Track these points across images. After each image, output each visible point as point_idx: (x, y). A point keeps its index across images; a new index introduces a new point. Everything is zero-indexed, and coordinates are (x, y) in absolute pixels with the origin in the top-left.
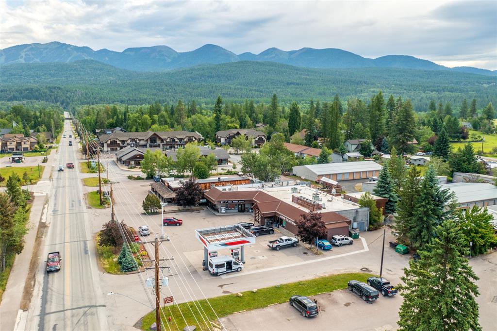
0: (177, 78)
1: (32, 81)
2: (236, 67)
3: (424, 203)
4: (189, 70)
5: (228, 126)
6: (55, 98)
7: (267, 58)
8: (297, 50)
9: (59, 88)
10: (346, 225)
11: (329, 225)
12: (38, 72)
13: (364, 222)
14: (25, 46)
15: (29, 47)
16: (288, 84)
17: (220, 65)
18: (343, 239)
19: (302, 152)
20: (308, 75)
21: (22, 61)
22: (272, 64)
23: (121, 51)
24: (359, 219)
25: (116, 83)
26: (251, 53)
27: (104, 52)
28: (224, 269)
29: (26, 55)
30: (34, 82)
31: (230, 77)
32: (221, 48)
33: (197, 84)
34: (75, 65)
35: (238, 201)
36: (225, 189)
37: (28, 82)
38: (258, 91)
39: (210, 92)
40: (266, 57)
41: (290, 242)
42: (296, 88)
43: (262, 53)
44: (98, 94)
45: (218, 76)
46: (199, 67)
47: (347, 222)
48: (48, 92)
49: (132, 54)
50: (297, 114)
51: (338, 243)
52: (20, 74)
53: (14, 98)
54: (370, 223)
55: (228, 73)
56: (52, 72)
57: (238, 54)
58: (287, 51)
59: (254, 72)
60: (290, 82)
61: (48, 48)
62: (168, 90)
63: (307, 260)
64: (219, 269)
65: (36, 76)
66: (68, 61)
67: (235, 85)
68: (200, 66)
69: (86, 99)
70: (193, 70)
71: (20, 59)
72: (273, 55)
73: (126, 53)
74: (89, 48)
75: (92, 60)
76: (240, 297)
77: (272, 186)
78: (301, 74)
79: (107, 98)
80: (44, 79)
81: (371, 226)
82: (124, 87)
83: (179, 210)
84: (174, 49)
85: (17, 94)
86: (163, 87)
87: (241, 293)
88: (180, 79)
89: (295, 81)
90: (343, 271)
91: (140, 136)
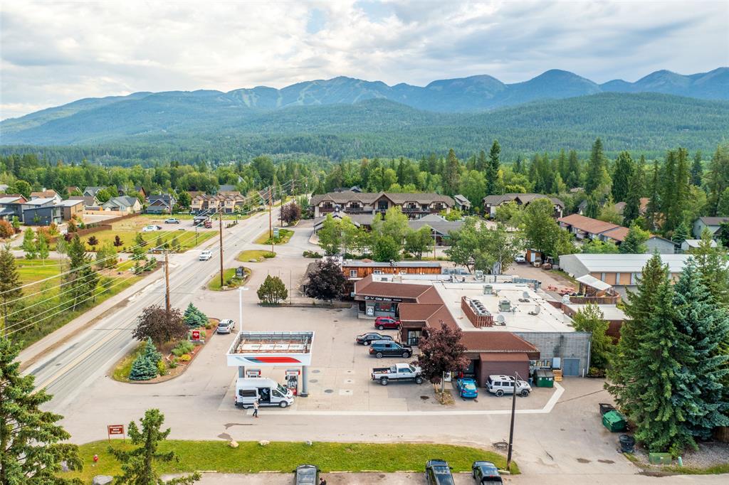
0: (496, 121)
1: (306, 129)
2: (590, 102)
3: (654, 334)
4: (515, 110)
5: (507, 189)
6: (328, 150)
7: (648, 88)
8: (707, 72)
9: (334, 137)
10: (525, 358)
11: (490, 355)
12: (316, 116)
13: (579, 360)
14: (305, 84)
15: (310, 86)
16: (679, 128)
17: (565, 100)
18: (506, 384)
19: (605, 234)
20: (719, 113)
21: (300, 103)
22: (653, 97)
23: (424, 85)
24: (568, 352)
25: (409, 129)
26: (623, 81)
27: (402, 87)
28: (253, 400)
29: (306, 95)
30: (309, 129)
31: (579, 118)
32: (572, 75)
33: (524, 130)
34: (360, 106)
35: (392, 299)
36: (386, 279)
37: (301, 130)
38: (622, 139)
39: (543, 141)
40: (648, 86)
41: (408, 375)
42: (693, 135)
43: (642, 79)
44: (382, 144)
45: (560, 118)
46: (531, 105)
47: (529, 354)
48: (320, 143)
49: (439, 88)
50: (627, 172)
51: (495, 389)
52: (294, 120)
53: (281, 150)
54: (593, 363)
55: (576, 112)
56: (332, 116)
57: (600, 83)
58: (688, 74)
59: (620, 110)
60: (683, 125)
61: (332, 85)
62: (479, 139)
63: (414, 409)
64: (244, 398)
65: (313, 122)
66: (355, 101)
67: (585, 130)
68: (533, 102)
69: (365, 151)
70: (521, 108)
71: (299, 101)
72: (662, 83)
73: (431, 88)
74: (383, 83)
75: (384, 100)
76: (233, 448)
77: (464, 280)
78: (707, 112)
79: (392, 151)
80: (322, 125)
81: (593, 369)
82: (419, 134)
83: (314, 304)
84: (499, 80)
85: (284, 145)
86: (472, 135)
87: (238, 442)
88: (501, 123)
89: (691, 123)
90: (456, 440)
91: (366, 198)
